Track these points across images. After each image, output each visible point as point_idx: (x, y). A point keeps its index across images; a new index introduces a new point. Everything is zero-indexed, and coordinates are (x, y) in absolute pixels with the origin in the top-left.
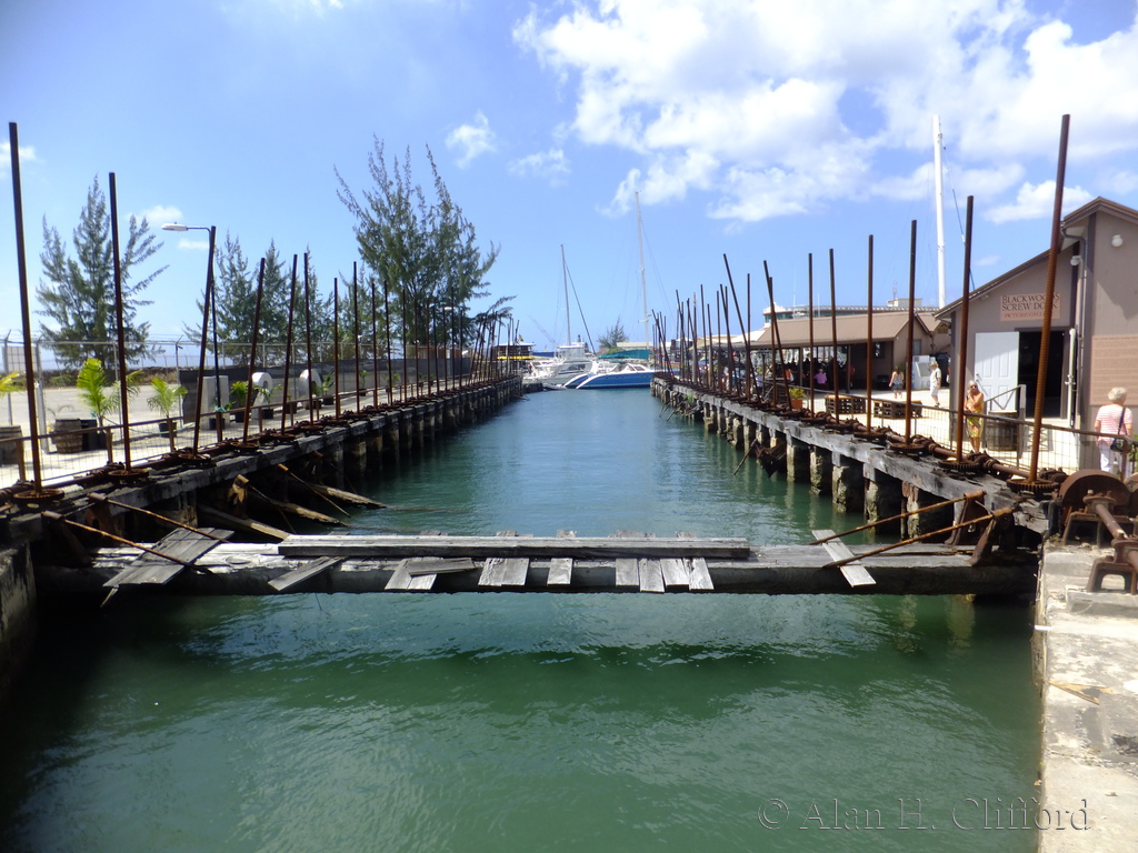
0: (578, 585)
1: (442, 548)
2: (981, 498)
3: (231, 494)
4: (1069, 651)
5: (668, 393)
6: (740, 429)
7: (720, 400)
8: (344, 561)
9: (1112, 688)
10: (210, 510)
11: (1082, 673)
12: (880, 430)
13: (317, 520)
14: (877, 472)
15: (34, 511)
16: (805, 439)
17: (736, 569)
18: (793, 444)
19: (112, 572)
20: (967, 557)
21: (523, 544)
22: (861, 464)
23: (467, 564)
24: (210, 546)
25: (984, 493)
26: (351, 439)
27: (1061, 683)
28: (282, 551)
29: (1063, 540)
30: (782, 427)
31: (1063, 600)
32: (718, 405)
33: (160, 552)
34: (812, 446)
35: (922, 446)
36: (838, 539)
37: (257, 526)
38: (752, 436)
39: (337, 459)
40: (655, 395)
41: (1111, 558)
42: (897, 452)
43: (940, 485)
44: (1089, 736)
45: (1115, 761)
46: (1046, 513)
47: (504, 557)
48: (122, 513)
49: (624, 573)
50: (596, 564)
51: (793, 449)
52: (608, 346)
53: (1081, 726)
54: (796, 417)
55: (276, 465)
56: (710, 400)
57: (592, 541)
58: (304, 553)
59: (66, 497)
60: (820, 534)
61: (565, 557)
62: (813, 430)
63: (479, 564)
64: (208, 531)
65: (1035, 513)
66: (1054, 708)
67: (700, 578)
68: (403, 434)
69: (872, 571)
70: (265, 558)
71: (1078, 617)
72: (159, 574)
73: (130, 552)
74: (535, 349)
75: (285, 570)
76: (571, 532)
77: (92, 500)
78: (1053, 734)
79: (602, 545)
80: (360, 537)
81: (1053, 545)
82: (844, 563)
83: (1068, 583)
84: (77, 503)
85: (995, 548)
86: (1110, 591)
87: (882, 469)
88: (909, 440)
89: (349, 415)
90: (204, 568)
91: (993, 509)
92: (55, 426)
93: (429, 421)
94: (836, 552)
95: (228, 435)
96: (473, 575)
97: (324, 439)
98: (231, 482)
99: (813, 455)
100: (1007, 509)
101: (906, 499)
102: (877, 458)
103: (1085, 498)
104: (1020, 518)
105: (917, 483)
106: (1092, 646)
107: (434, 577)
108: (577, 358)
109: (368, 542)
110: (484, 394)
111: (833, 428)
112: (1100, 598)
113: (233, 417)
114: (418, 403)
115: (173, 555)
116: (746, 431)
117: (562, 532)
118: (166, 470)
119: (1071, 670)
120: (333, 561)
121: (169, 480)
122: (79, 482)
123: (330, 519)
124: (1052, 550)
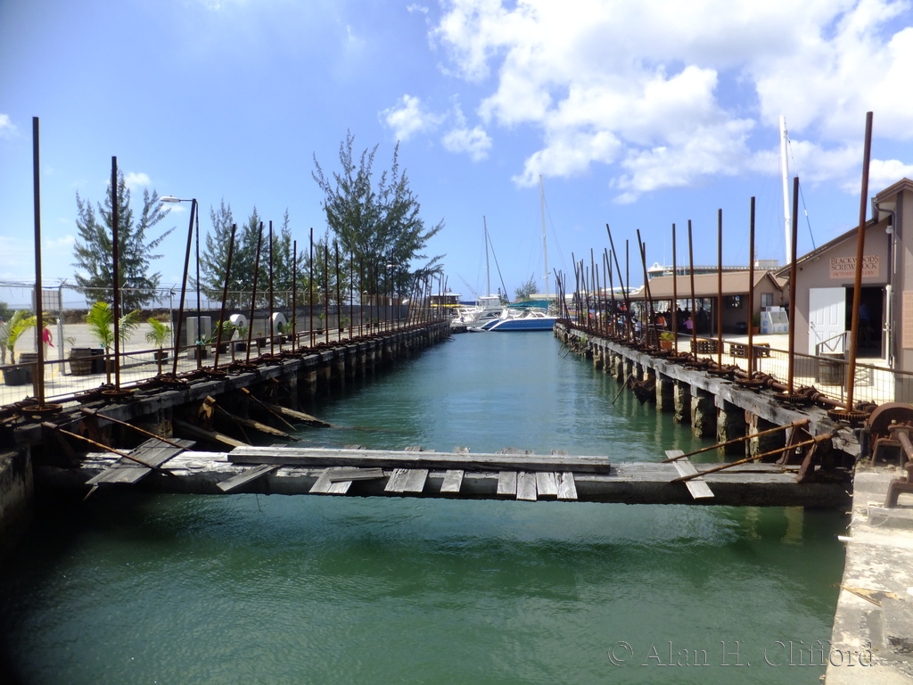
0: (467, 492)
1: (359, 460)
2: (807, 425)
3: (201, 411)
4: (864, 559)
5: (566, 335)
6: (621, 366)
7: (605, 341)
8: (280, 468)
9: (896, 593)
10: (184, 424)
11: (872, 579)
12: (729, 367)
13: (270, 434)
14: (726, 402)
15: (37, 421)
16: (670, 374)
17: (599, 482)
18: (661, 378)
19: (95, 472)
20: (794, 475)
21: (424, 458)
22: (713, 395)
23: (378, 473)
24: (175, 453)
25: (809, 422)
26: (304, 369)
27: (852, 588)
28: (231, 459)
29: (872, 462)
30: (652, 364)
31: (865, 514)
32: (604, 345)
33: (135, 458)
34: (675, 380)
35: (762, 381)
36: (686, 458)
37: (221, 438)
38: (630, 371)
39: (292, 384)
40: (557, 336)
41: (904, 479)
42: (742, 386)
43: (774, 414)
44: (870, 636)
45: (890, 659)
46: (858, 439)
47: (408, 468)
48: (109, 425)
49: (505, 483)
50: (483, 476)
51: (660, 383)
52: (523, 296)
53: (865, 627)
54: (663, 356)
55: (240, 389)
56: (598, 341)
57: (481, 457)
58: (248, 461)
59: (64, 411)
60: (671, 454)
61: (458, 469)
62: (677, 367)
63: (387, 474)
64: (175, 441)
65: (850, 439)
66: (844, 610)
67: (567, 489)
68: (348, 365)
69: (711, 486)
70: (217, 464)
71: (876, 530)
72: (130, 475)
73: (111, 456)
74: (461, 299)
75: (232, 474)
76: (466, 449)
77: (84, 413)
78: (839, 633)
79: (488, 460)
80: (294, 449)
81: (863, 466)
82: (689, 479)
83: (871, 499)
84: (73, 416)
85: (817, 467)
86: (905, 507)
87: (729, 400)
88: (752, 377)
89: (304, 350)
90: (167, 471)
91: (816, 435)
92: (72, 354)
93: (370, 356)
94: (683, 469)
95: (206, 363)
96: (382, 482)
97: (282, 369)
98: (202, 401)
99: (676, 387)
100: (826, 435)
101: (749, 425)
102: (725, 391)
103: (890, 427)
104: (838, 442)
105: (757, 412)
106: (886, 555)
107: (350, 483)
108: (494, 307)
109: (300, 453)
110: (417, 334)
111: (692, 366)
112: (896, 513)
113: (214, 349)
114: (361, 341)
115: (144, 460)
116: (625, 367)
117: (458, 448)
118: (150, 391)
119: (864, 576)
120: (270, 468)
121: (151, 399)
122: (78, 398)
123: (281, 433)
124: (862, 470)
